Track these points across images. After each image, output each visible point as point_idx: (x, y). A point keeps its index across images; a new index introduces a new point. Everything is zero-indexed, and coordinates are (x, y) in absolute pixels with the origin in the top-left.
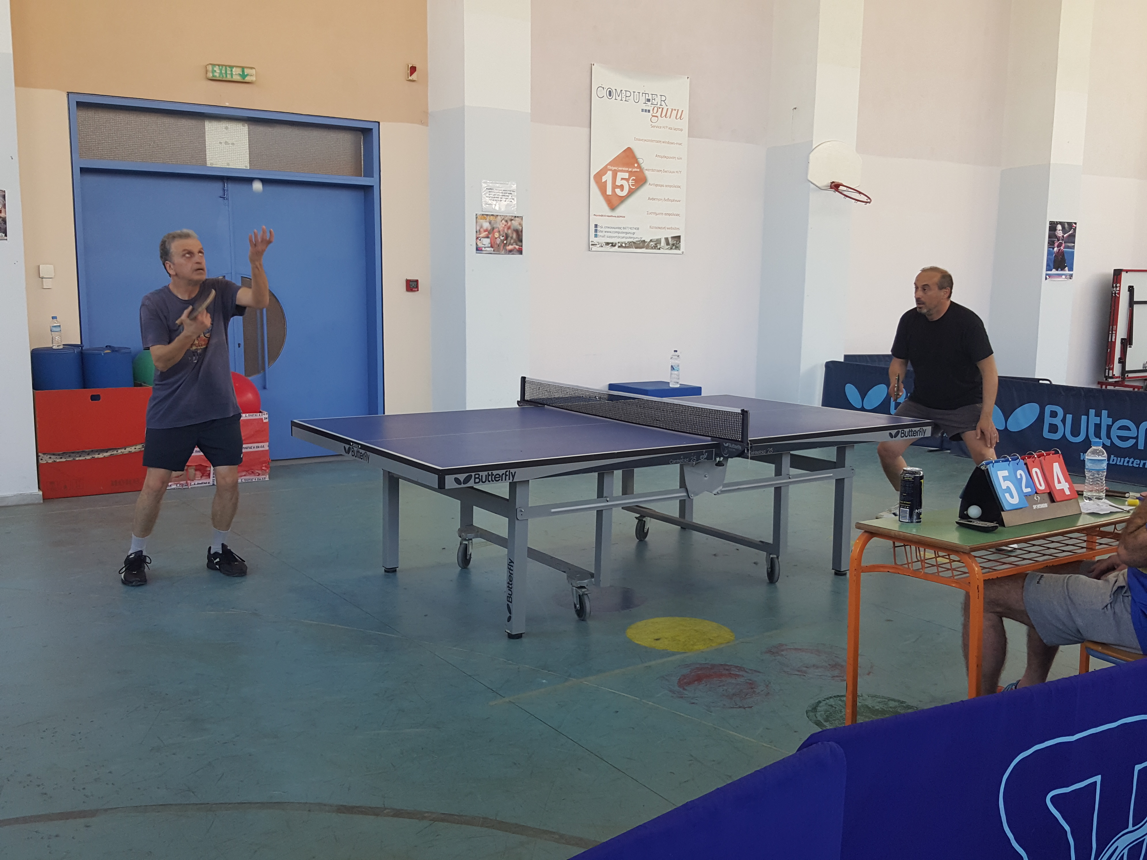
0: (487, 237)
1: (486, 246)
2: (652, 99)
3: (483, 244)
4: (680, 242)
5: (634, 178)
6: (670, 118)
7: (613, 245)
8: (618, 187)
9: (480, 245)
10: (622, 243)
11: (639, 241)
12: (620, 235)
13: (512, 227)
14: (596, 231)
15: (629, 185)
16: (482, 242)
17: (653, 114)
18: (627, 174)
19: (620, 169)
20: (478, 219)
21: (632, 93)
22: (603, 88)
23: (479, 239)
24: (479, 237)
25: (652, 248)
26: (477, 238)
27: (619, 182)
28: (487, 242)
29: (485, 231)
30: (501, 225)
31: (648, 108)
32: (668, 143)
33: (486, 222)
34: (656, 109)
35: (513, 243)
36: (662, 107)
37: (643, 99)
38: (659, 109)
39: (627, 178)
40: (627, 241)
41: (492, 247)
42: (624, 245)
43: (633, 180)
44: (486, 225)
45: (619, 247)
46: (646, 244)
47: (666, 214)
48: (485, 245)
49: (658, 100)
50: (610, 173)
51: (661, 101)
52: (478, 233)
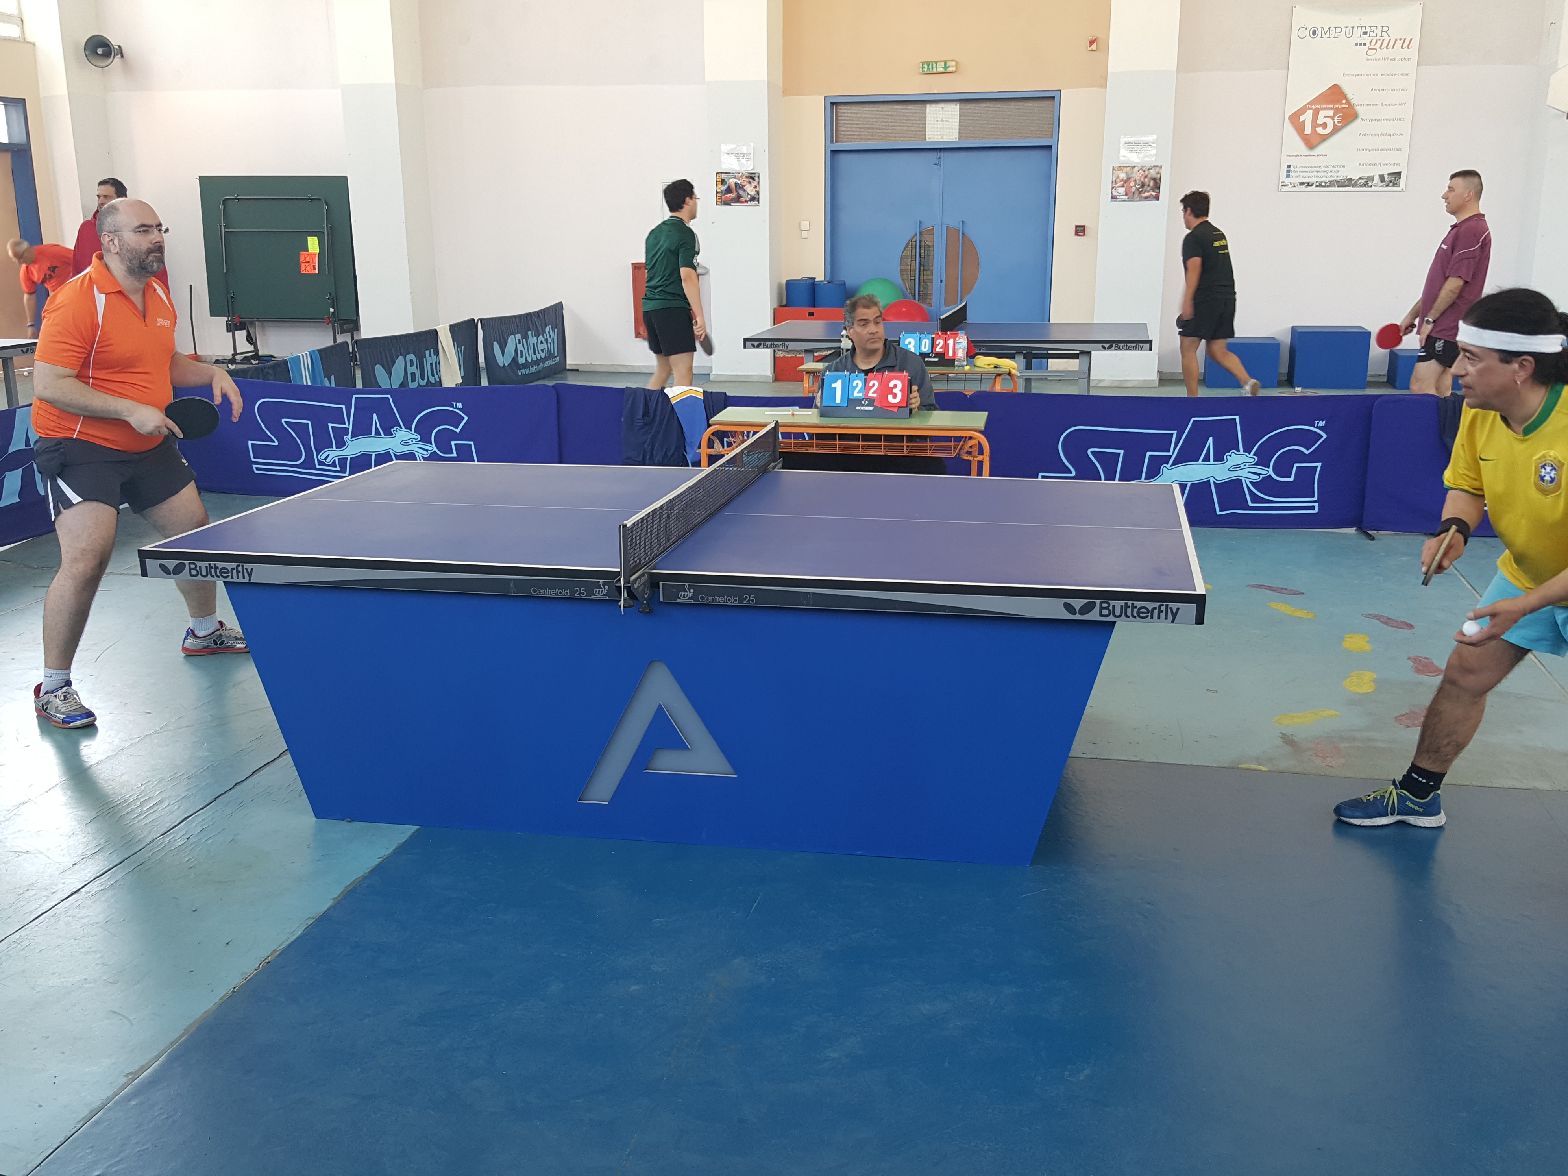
0: (1123, 186)
1: (1121, 194)
2: (1370, 32)
3: (1118, 193)
4: (1400, 178)
5: (1341, 115)
6: (1393, 48)
7: (1309, 185)
8: (1320, 125)
9: (1115, 194)
10: (1322, 182)
11: (1344, 179)
12: (1319, 174)
13: (1149, 176)
14: (1288, 171)
15: (1334, 122)
16: (1117, 191)
17: (1370, 47)
18: (1333, 111)
19: (1324, 107)
20: (1114, 171)
21: (1344, 29)
22: (1306, 29)
23: (1115, 188)
24: (1115, 186)
25: (1361, 186)
26: (1113, 188)
27: (1320, 120)
28: (1122, 190)
29: (1122, 181)
30: (1138, 175)
31: (1363, 42)
32: (1390, 75)
33: (1123, 173)
34: (1374, 41)
35: (1150, 190)
36: (1383, 38)
37: (1357, 33)
38: (1378, 41)
39: (1332, 115)
40: (1327, 180)
41: (1127, 195)
42: (1323, 184)
43: (1339, 117)
44: (1123, 176)
45: (1317, 186)
46: (1353, 182)
47: (1382, 150)
49: (1378, 31)
50: (1309, 113)
51: (1382, 32)
52: (1114, 183)
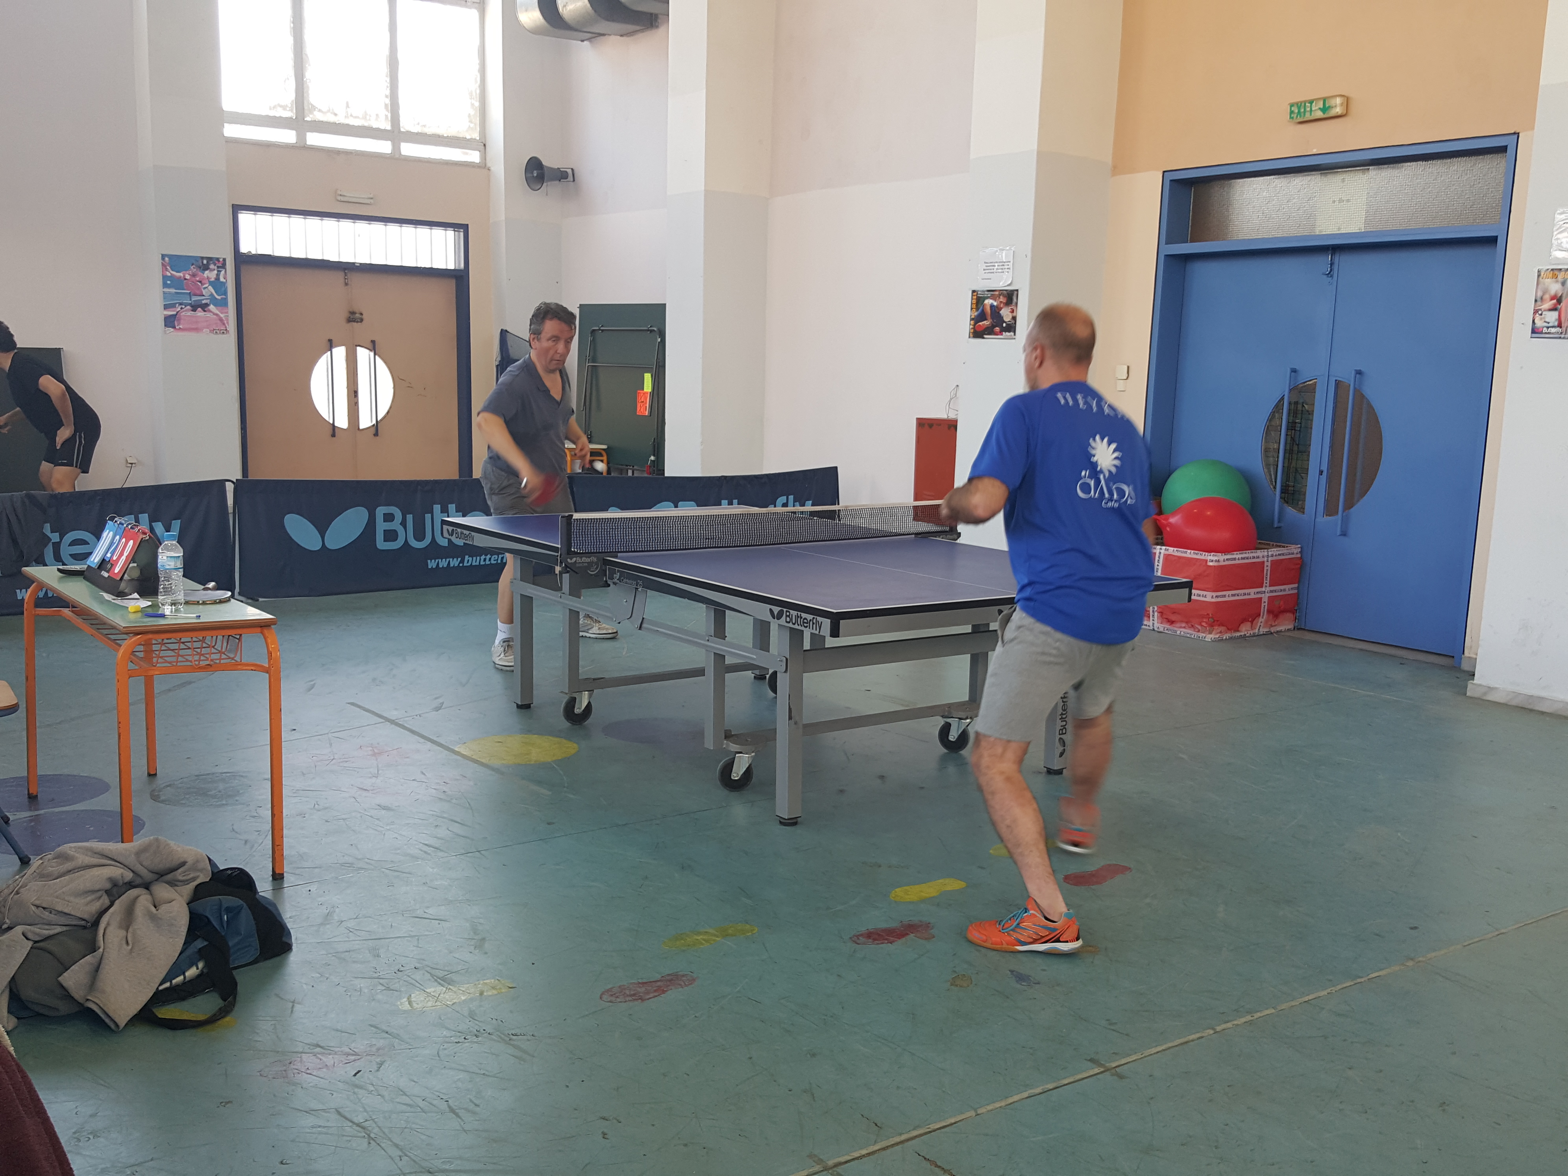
0: (1554, 309)
1: (1550, 325)
3: (1545, 322)
9: (1539, 323)
16: (1544, 318)
20: (1540, 279)
23: (1540, 312)
24: (1540, 310)
26: (1536, 312)
28: (1552, 317)
33: (1557, 282)
41: (1560, 326)
44: (1555, 288)
48: (1549, 323)
52: (1539, 303)
